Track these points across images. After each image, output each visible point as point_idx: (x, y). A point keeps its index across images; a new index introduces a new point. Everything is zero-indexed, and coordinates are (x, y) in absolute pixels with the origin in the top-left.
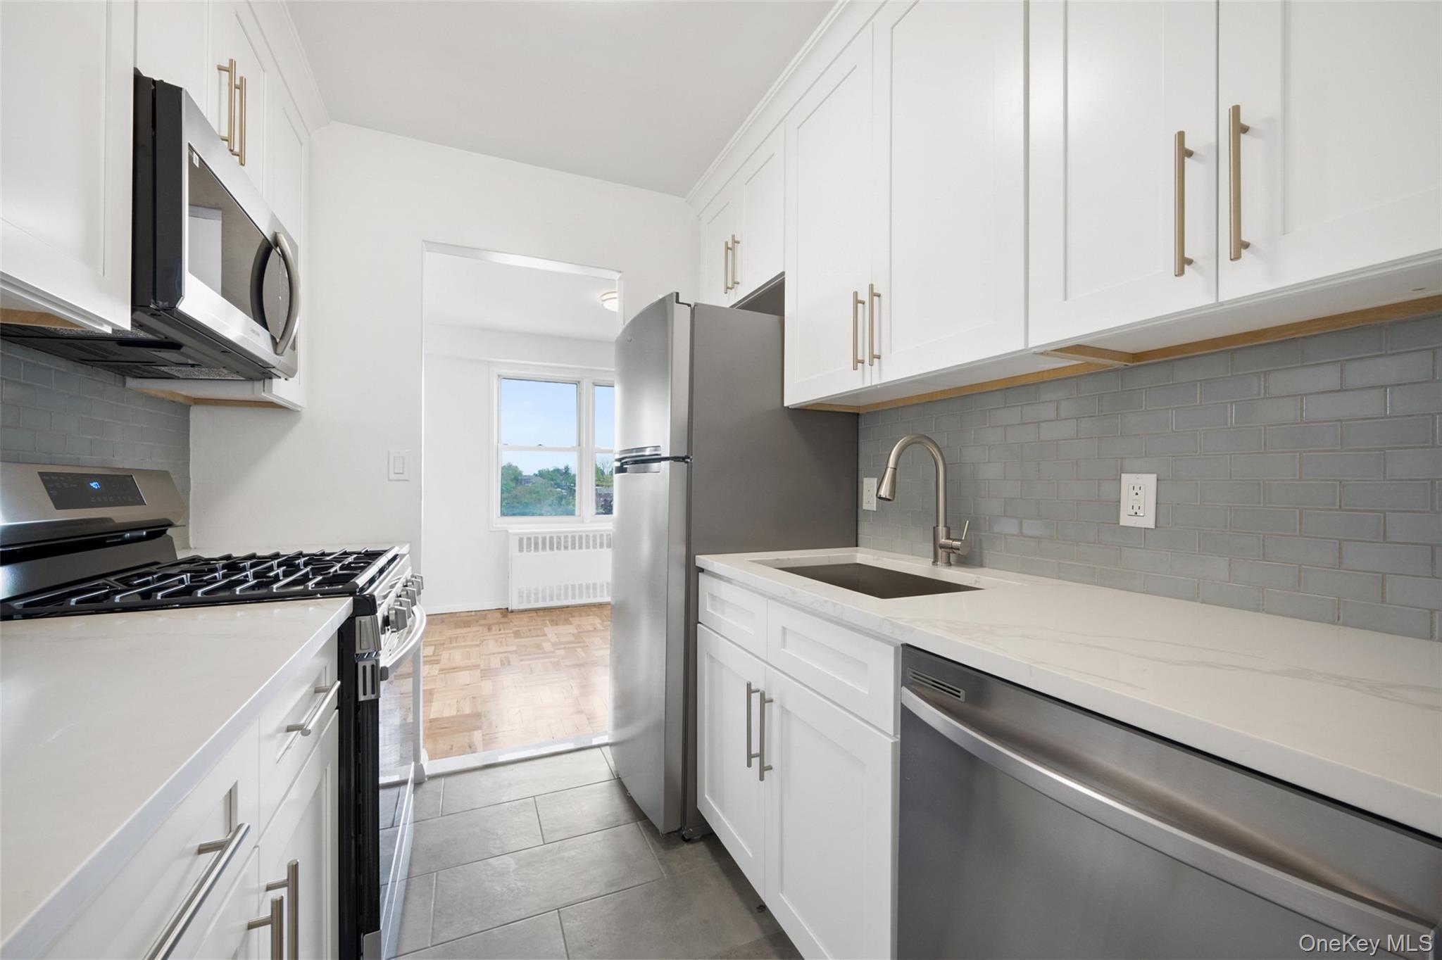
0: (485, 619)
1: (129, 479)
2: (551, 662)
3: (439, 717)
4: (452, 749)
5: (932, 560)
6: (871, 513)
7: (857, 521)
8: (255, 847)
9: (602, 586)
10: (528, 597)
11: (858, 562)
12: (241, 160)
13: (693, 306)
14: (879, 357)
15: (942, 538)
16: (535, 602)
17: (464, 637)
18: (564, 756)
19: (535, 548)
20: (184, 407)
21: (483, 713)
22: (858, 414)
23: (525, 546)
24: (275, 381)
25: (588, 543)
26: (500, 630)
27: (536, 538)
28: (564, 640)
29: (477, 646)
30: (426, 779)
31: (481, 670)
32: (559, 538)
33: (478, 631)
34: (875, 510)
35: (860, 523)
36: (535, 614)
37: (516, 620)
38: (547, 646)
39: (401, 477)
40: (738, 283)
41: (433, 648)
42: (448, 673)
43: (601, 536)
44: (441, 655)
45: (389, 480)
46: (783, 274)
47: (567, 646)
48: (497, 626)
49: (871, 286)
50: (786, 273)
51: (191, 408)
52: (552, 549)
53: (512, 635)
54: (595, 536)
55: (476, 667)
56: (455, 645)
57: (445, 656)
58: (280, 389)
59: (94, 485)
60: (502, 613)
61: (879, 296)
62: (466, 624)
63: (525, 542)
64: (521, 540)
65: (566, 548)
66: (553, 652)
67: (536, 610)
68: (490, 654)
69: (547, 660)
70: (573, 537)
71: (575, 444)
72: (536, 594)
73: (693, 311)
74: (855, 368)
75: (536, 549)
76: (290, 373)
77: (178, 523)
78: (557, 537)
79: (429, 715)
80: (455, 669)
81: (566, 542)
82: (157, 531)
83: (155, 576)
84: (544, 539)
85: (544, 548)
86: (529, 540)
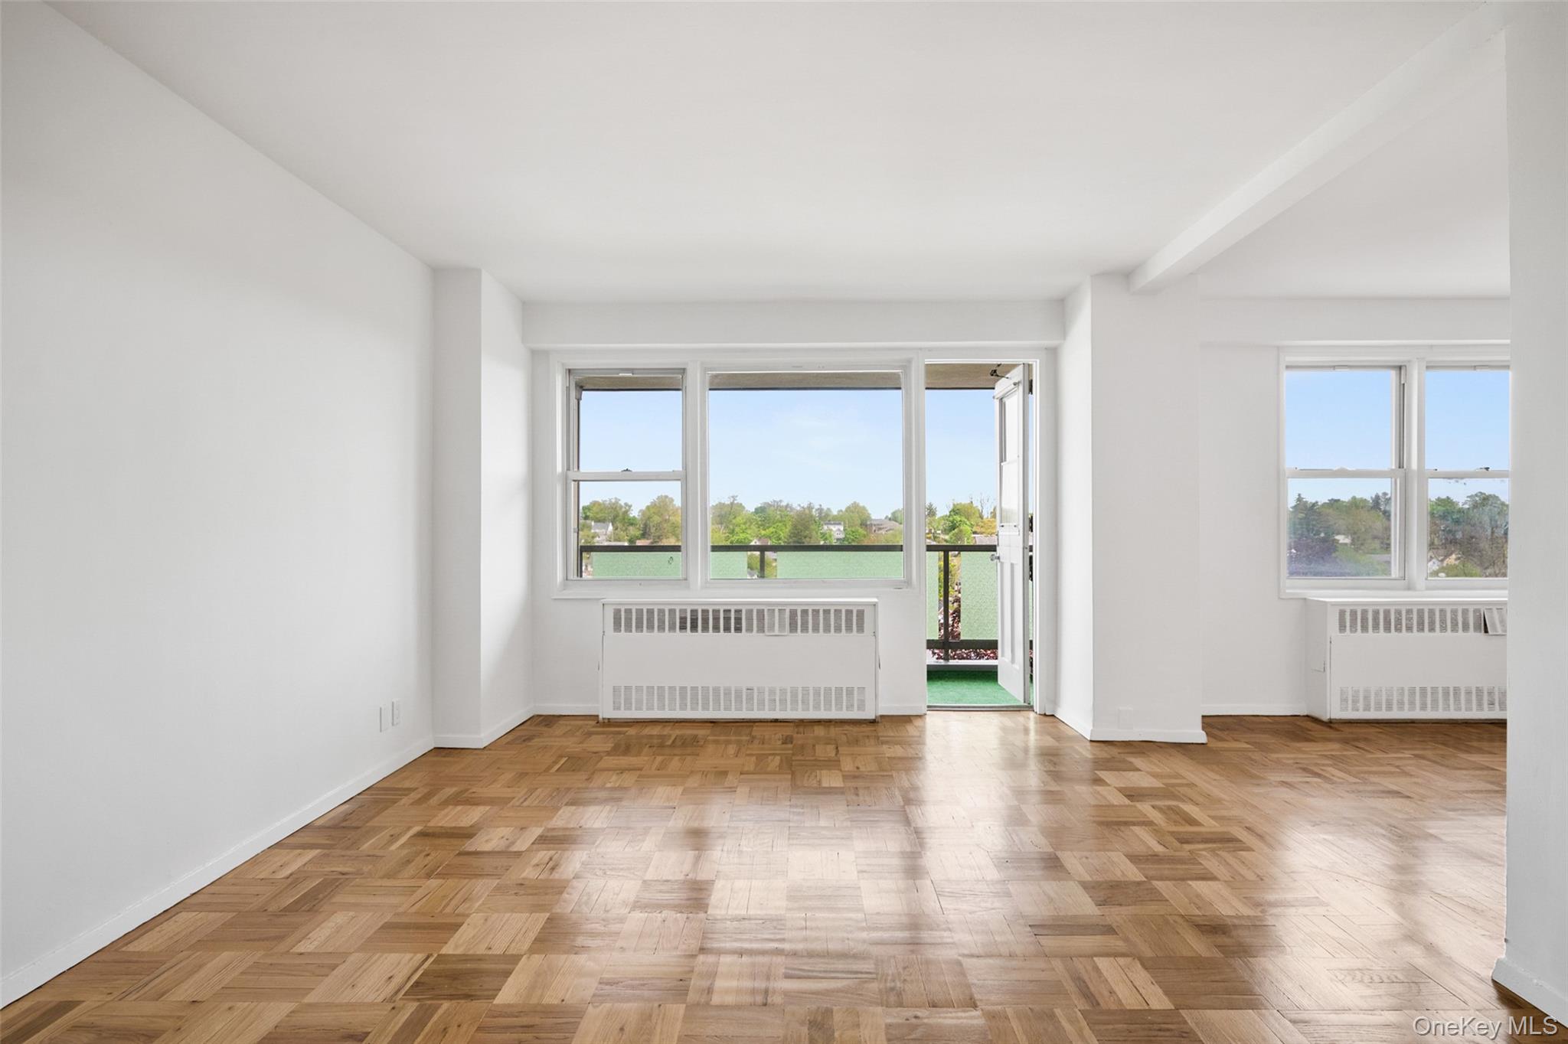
9: (1469, 693)
10: (1355, 702)
16: (1365, 710)
19: (1362, 627)
23: (1348, 624)
25: (1443, 621)
27: (1364, 612)
32: (1398, 613)
43: (1465, 612)
52: (1387, 629)
54: (1454, 612)
63: (1348, 618)
64: (1342, 613)
65: (1409, 629)
70: (1421, 613)
71: (1392, 464)
72: (1366, 698)
75: (1365, 629)
78: (1396, 610)
81: (1409, 619)
84: (1376, 613)
85: (1376, 627)
86: (1354, 613)
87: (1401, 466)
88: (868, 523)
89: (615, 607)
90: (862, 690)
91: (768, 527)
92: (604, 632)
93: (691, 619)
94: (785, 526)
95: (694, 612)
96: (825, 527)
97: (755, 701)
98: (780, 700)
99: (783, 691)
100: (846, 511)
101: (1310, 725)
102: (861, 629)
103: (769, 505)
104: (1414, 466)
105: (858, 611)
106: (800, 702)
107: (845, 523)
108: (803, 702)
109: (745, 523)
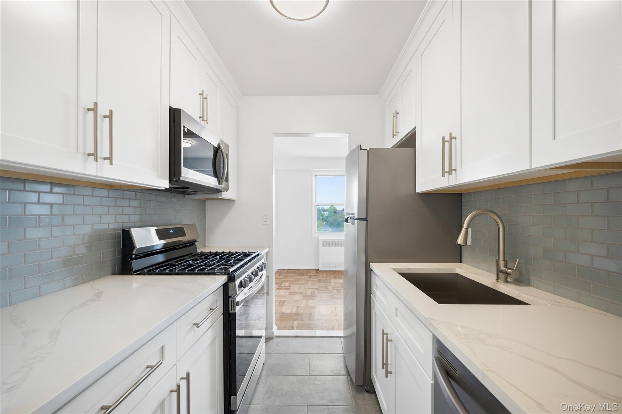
0: (310, 273)
1: (182, 228)
2: (330, 295)
3: (284, 312)
4: (286, 326)
5: (496, 278)
6: (468, 246)
7: (461, 249)
8: (174, 365)
10: (326, 265)
11: (457, 273)
12: (207, 122)
13: (368, 150)
14: (455, 170)
15: (502, 267)
16: (329, 268)
17: (300, 280)
18: (325, 338)
20: (204, 201)
21: (300, 314)
22: (461, 194)
23: (325, 245)
24: (223, 192)
26: (314, 278)
27: (329, 242)
28: (337, 286)
29: (304, 284)
30: (275, 337)
31: (303, 295)
32: (339, 242)
33: (306, 278)
34: (470, 245)
35: (463, 251)
36: (329, 273)
37: (321, 275)
38: (330, 288)
39: (266, 223)
40: (398, 133)
41: (289, 283)
42: (292, 294)
44: (291, 287)
45: (263, 224)
46: (415, 128)
47: (338, 289)
48: (313, 277)
49: (450, 134)
50: (417, 127)
51: (206, 201)
52: (336, 246)
53: (318, 281)
55: (301, 293)
56: (297, 283)
57: (292, 287)
58: (225, 195)
59: (171, 231)
60: (316, 271)
61: (455, 138)
62: (302, 274)
63: (325, 243)
64: (323, 242)
66: (332, 291)
67: (330, 271)
68: (308, 289)
69: (329, 294)
72: (329, 264)
73: (368, 152)
74: (444, 176)
75: (329, 246)
76: (227, 189)
77: (198, 241)
78: (338, 241)
79: (281, 311)
80: (294, 293)
81: (341, 243)
82: (192, 243)
83: (184, 261)
84: (333, 242)
85: (333, 245)
86: (327, 242)
96: (323, 213)
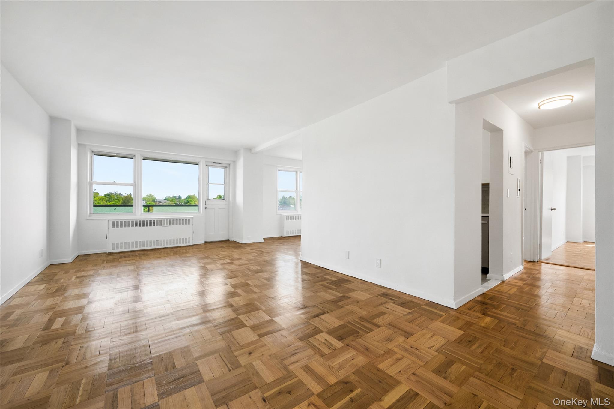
16: (290, 234)
23: (288, 219)
72: (290, 232)
85: (292, 219)
86: (289, 217)
87: (296, 190)
88: (156, 200)
89: (113, 221)
90: (189, 238)
91: (111, 202)
92: (108, 228)
93: (139, 223)
94: (119, 201)
95: (140, 222)
97: (159, 243)
98: (167, 243)
99: (167, 240)
100: (146, 196)
101: (282, 238)
102: (189, 223)
103: (111, 193)
104: (298, 190)
105: (188, 219)
106: (172, 243)
107: (146, 200)
108: (173, 243)
109: (100, 200)
